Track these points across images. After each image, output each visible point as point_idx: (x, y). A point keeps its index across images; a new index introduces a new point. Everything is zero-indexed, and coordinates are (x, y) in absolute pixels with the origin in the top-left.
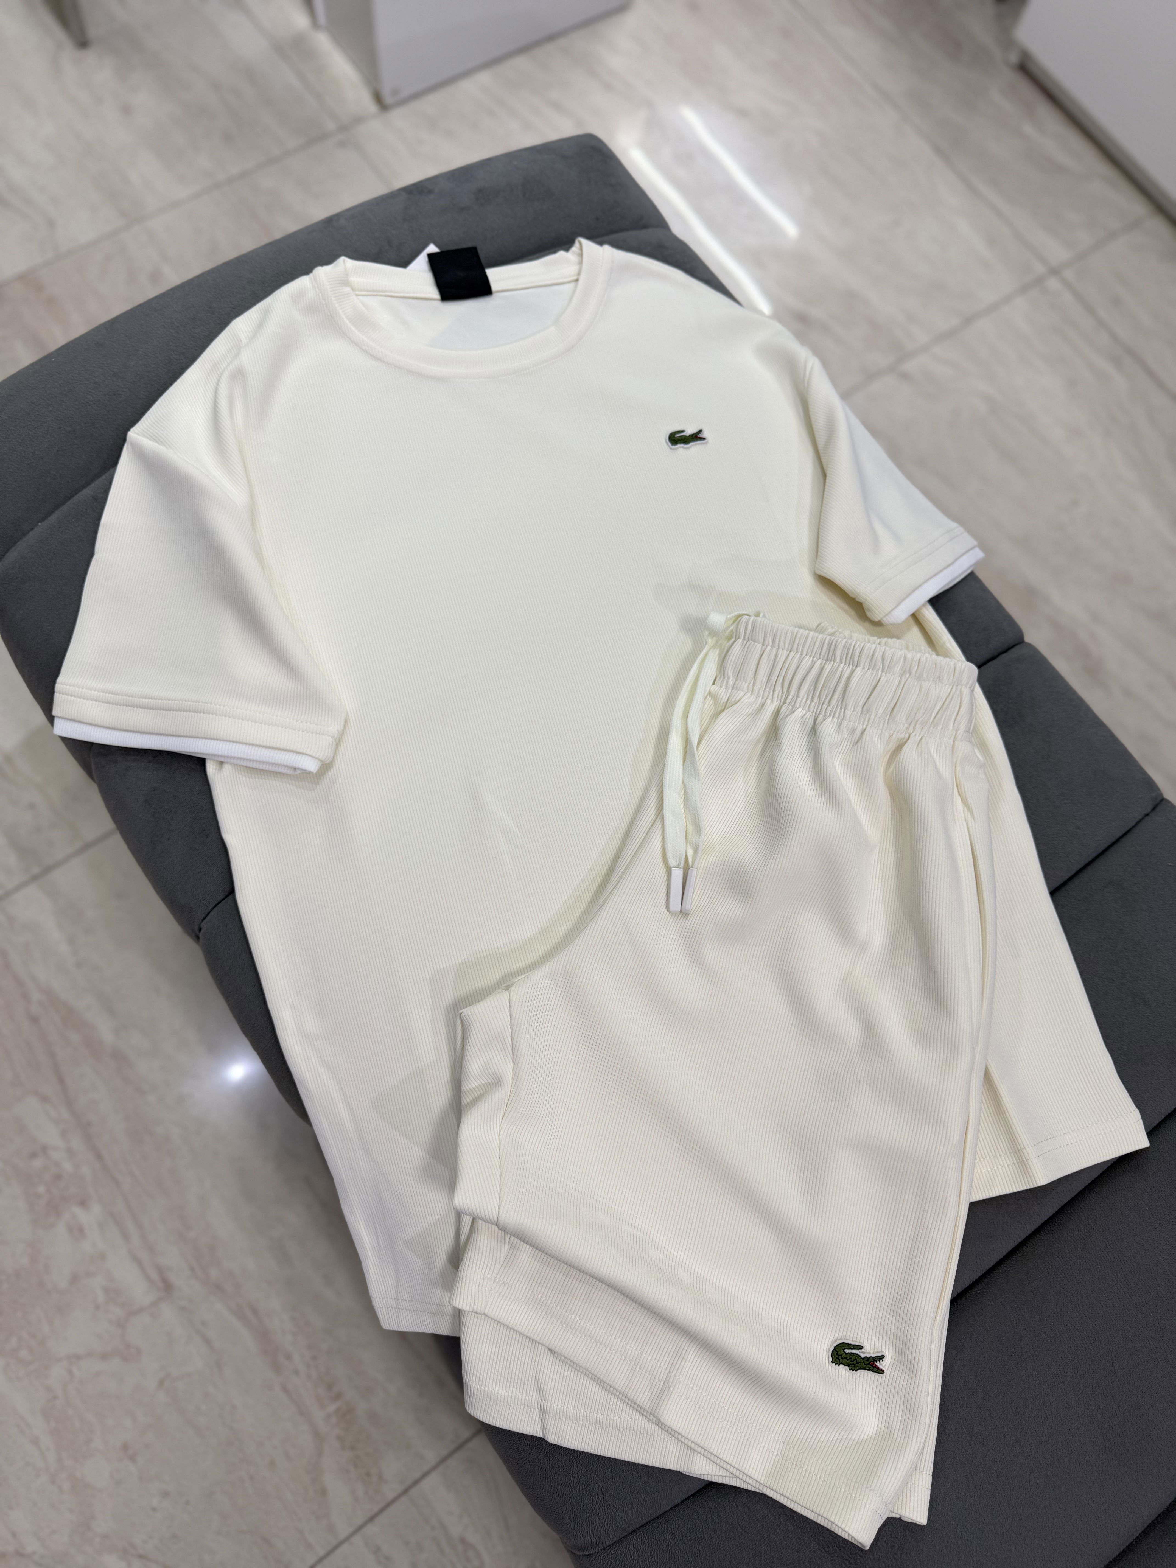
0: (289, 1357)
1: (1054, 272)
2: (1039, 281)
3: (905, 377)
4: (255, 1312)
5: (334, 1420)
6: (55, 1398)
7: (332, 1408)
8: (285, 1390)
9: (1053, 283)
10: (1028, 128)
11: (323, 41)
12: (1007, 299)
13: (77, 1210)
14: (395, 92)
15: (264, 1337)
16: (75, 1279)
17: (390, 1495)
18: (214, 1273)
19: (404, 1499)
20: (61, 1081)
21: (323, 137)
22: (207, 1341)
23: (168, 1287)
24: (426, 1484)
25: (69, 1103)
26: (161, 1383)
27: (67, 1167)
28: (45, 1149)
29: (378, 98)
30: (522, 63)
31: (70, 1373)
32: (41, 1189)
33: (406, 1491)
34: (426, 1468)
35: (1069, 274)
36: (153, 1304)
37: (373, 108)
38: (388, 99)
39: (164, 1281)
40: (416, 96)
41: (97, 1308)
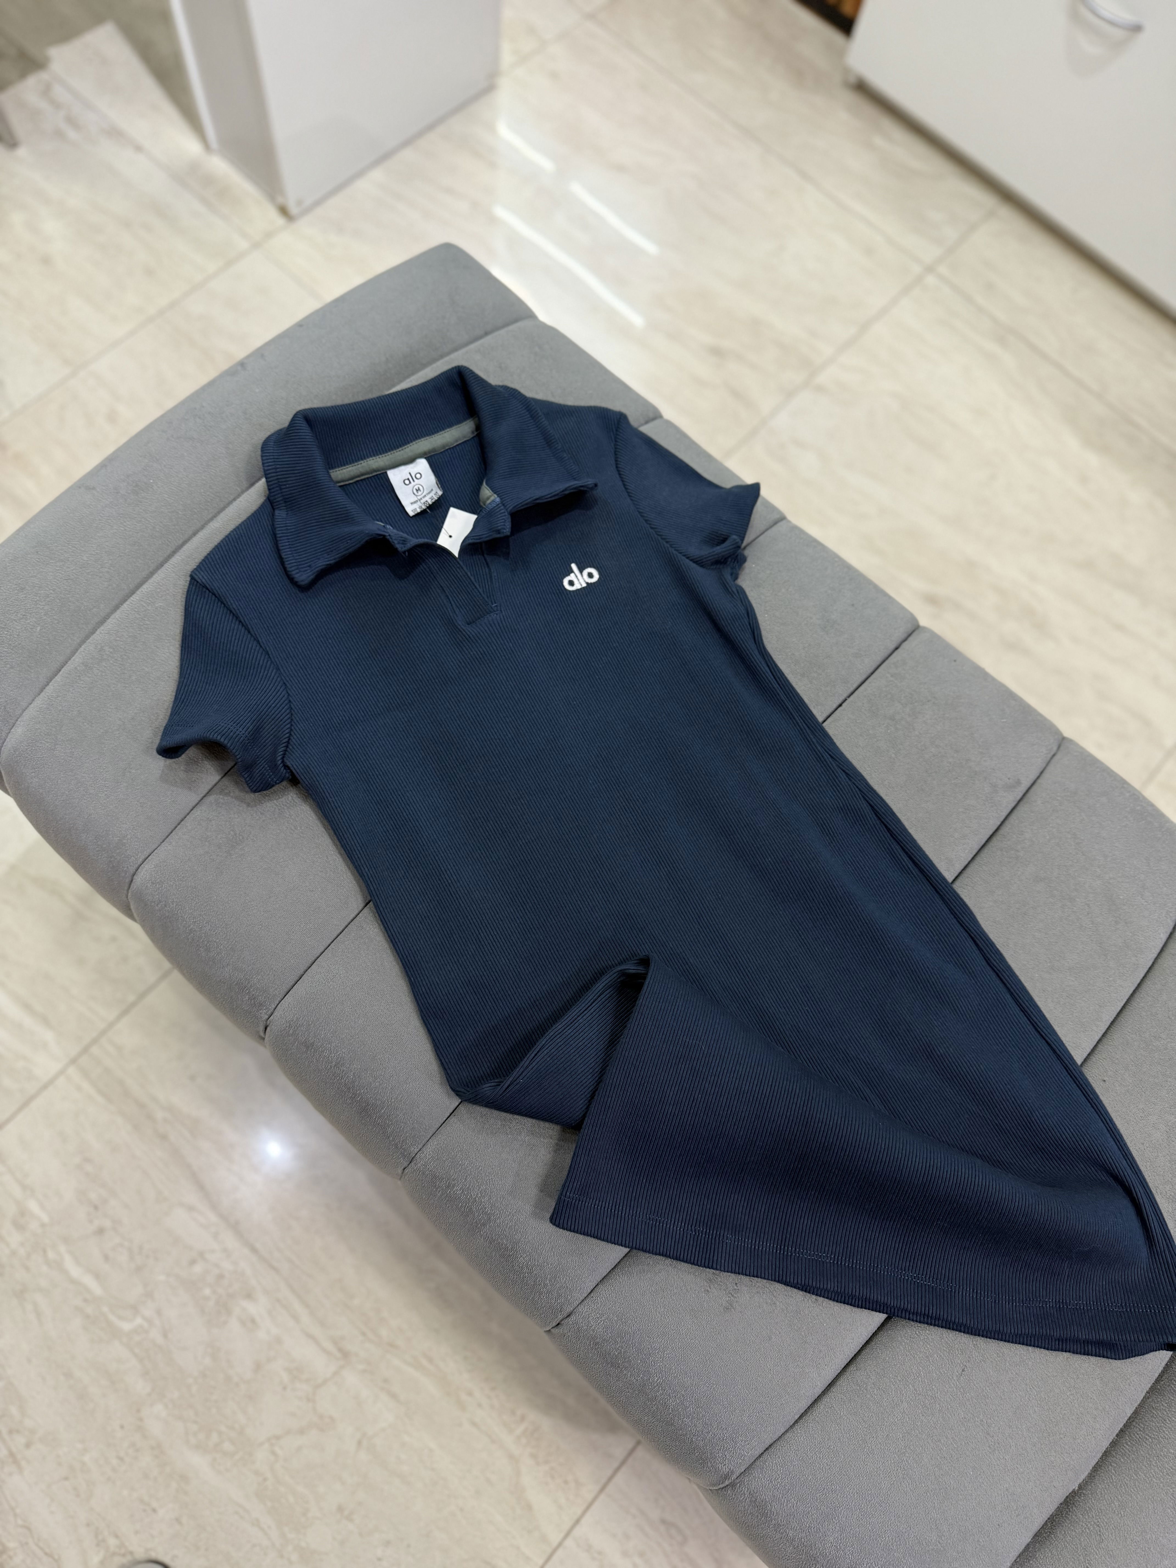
0: (470, 1394)
1: (930, 269)
5: (523, 1441)
6: (265, 1480)
8: (474, 1424)
10: (878, 141)
11: (218, 165)
12: (894, 301)
14: (299, 203)
15: (443, 1381)
16: (258, 1367)
17: (590, 1496)
20: (202, 1188)
22: (394, 1396)
23: (345, 1355)
26: (359, 1443)
29: (284, 211)
33: (602, 1490)
35: (943, 269)
36: (335, 1374)
37: (280, 221)
38: (294, 210)
39: (340, 1350)
40: (318, 203)
41: (285, 1388)
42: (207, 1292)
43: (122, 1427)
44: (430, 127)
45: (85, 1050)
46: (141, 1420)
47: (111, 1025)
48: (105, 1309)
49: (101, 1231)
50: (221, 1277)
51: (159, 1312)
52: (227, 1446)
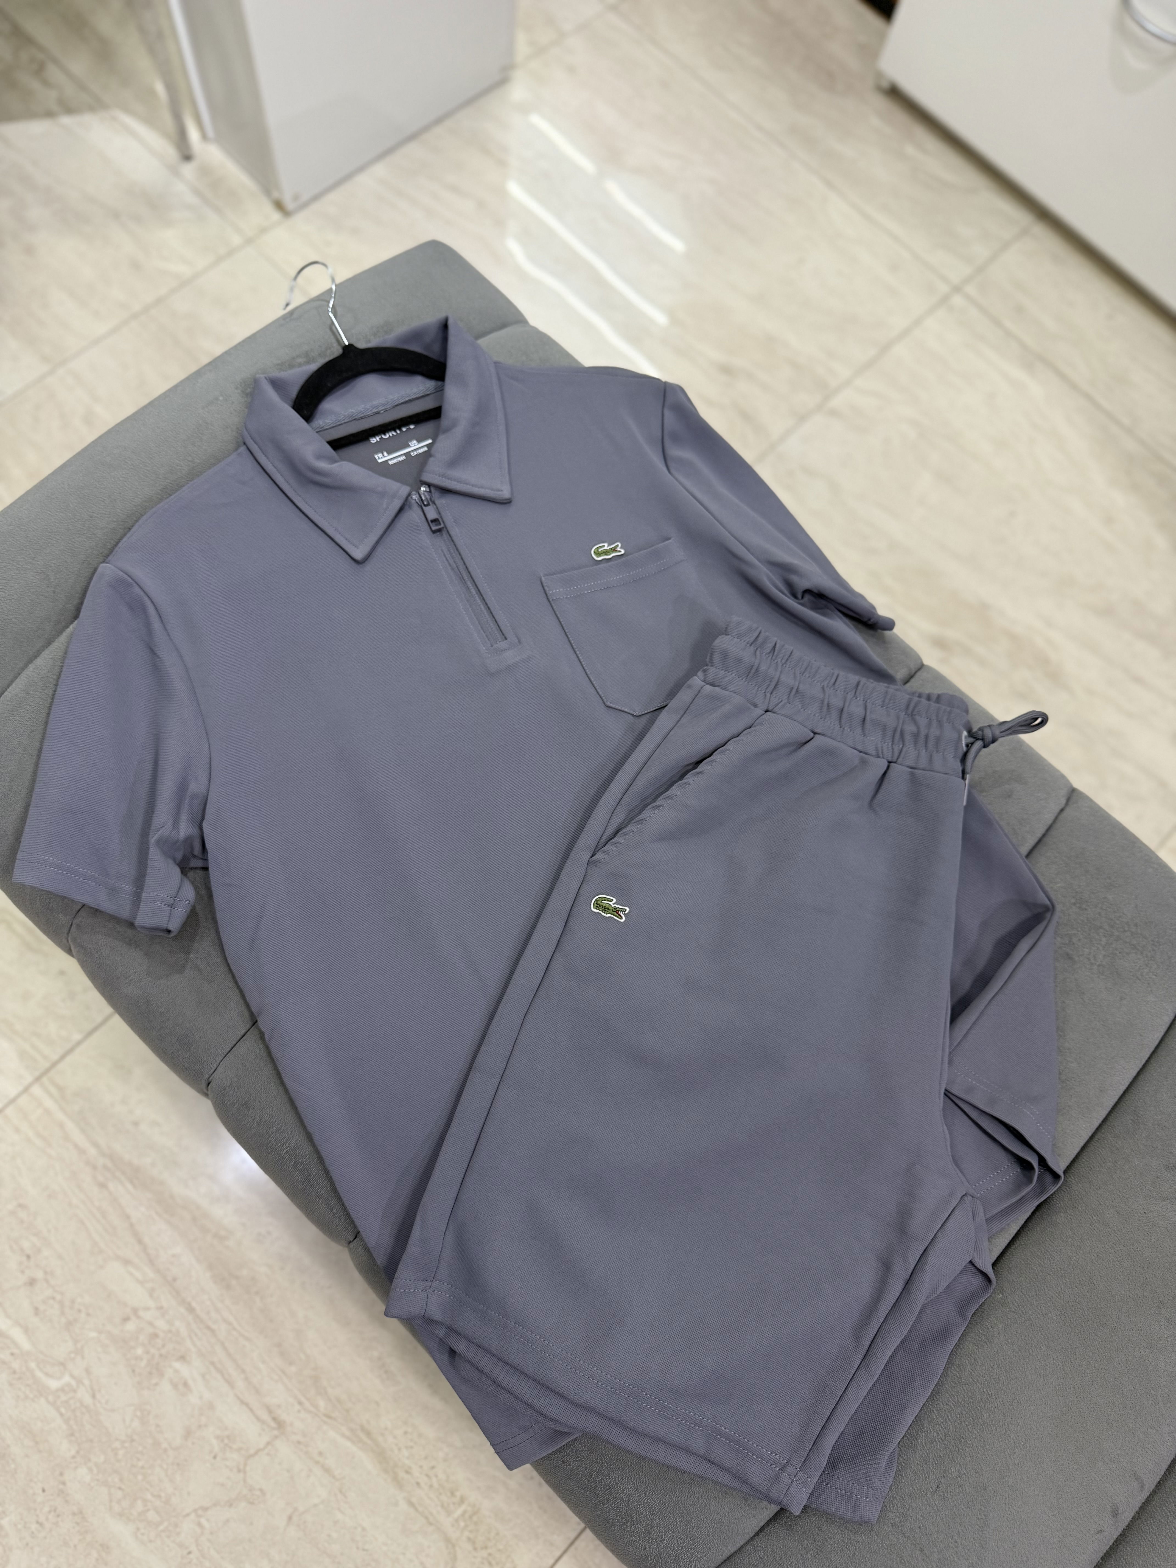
0: (408, 1472)
1: (957, 289)
2: (944, 300)
3: (834, 413)
4: (368, 1434)
5: (462, 1524)
6: (190, 1553)
7: (459, 1511)
8: (411, 1504)
9: (957, 300)
10: (910, 150)
11: (216, 155)
12: (918, 322)
13: (177, 1365)
14: (296, 198)
15: (381, 1456)
16: (188, 1433)
18: (322, 1404)
20: (140, 1241)
21: (231, 253)
22: (327, 1470)
23: (280, 1425)
25: (151, 1262)
26: (290, 1518)
27: (161, 1324)
28: (135, 1311)
29: (279, 206)
30: (413, 149)
31: (199, 1524)
35: (971, 289)
36: (268, 1443)
37: (276, 216)
38: (290, 205)
39: (274, 1419)
40: (316, 198)
41: (215, 1457)
42: (140, 1351)
43: (44, 1491)
44: (439, 121)
45: (26, 1090)
46: (64, 1483)
47: (54, 1064)
48: (33, 1365)
49: (32, 1282)
50: (155, 1336)
51: (88, 1371)
52: (152, 1515)
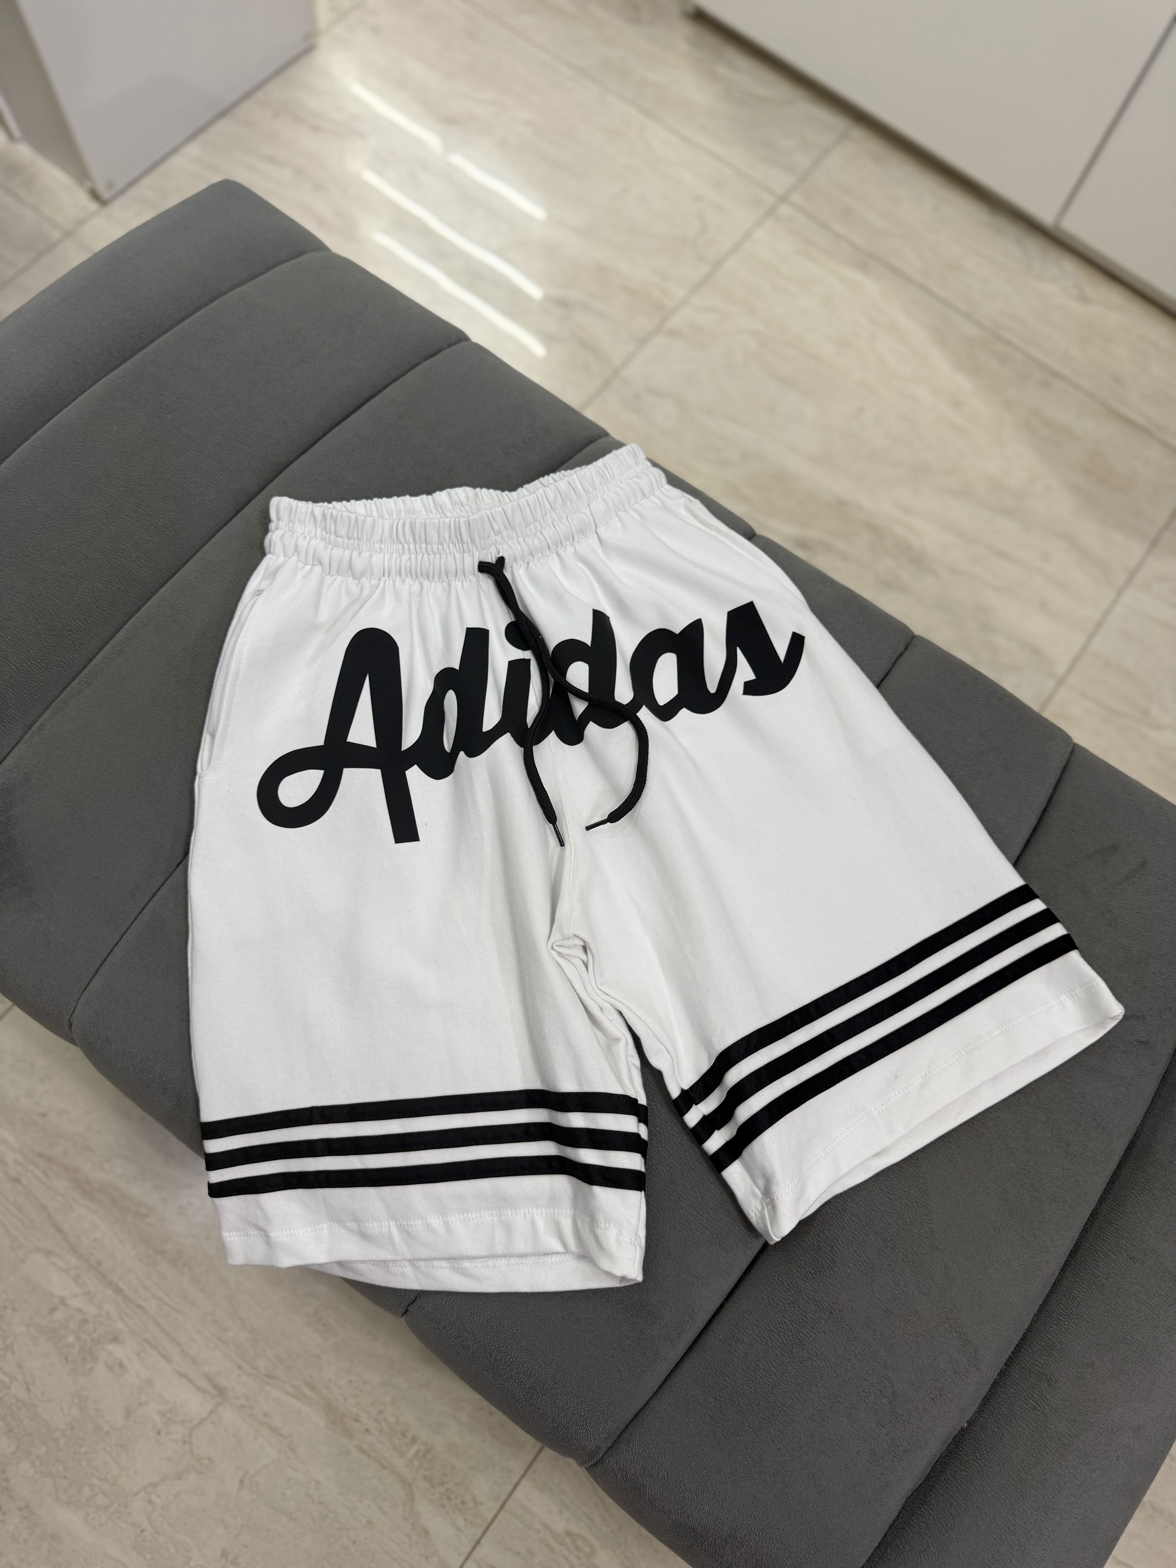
0: (356, 1420)
1: (783, 199)
2: (771, 212)
3: (673, 333)
4: (312, 1388)
5: (416, 1463)
6: (143, 1531)
7: (412, 1452)
8: (362, 1451)
9: (785, 210)
10: (722, 70)
11: (24, 152)
12: (748, 235)
13: (111, 1347)
14: (110, 185)
15: (328, 1407)
16: (129, 1412)
17: (489, 1515)
18: (261, 1365)
19: (502, 1513)
20: (60, 1231)
21: (51, 247)
22: (275, 1430)
23: (221, 1391)
24: (519, 1493)
25: (74, 1250)
26: (242, 1482)
27: (91, 1309)
28: (62, 1300)
29: (95, 195)
31: (151, 1502)
32: (71, 1339)
33: (503, 1506)
34: (515, 1479)
35: (796, 198)
36: (212, 1412)
37: (94, 206)
38: (105, 193)
39: (215, 1387)
40: (132, 183)
41: (159, 1433)
46: (7, 1480)
50: (84, 1322)
52: (100, 1499)
